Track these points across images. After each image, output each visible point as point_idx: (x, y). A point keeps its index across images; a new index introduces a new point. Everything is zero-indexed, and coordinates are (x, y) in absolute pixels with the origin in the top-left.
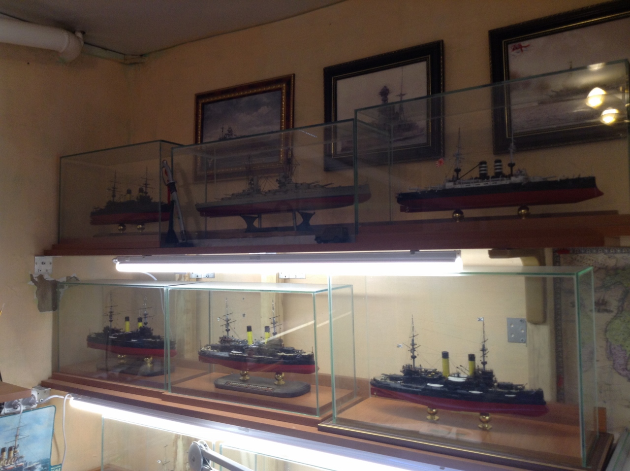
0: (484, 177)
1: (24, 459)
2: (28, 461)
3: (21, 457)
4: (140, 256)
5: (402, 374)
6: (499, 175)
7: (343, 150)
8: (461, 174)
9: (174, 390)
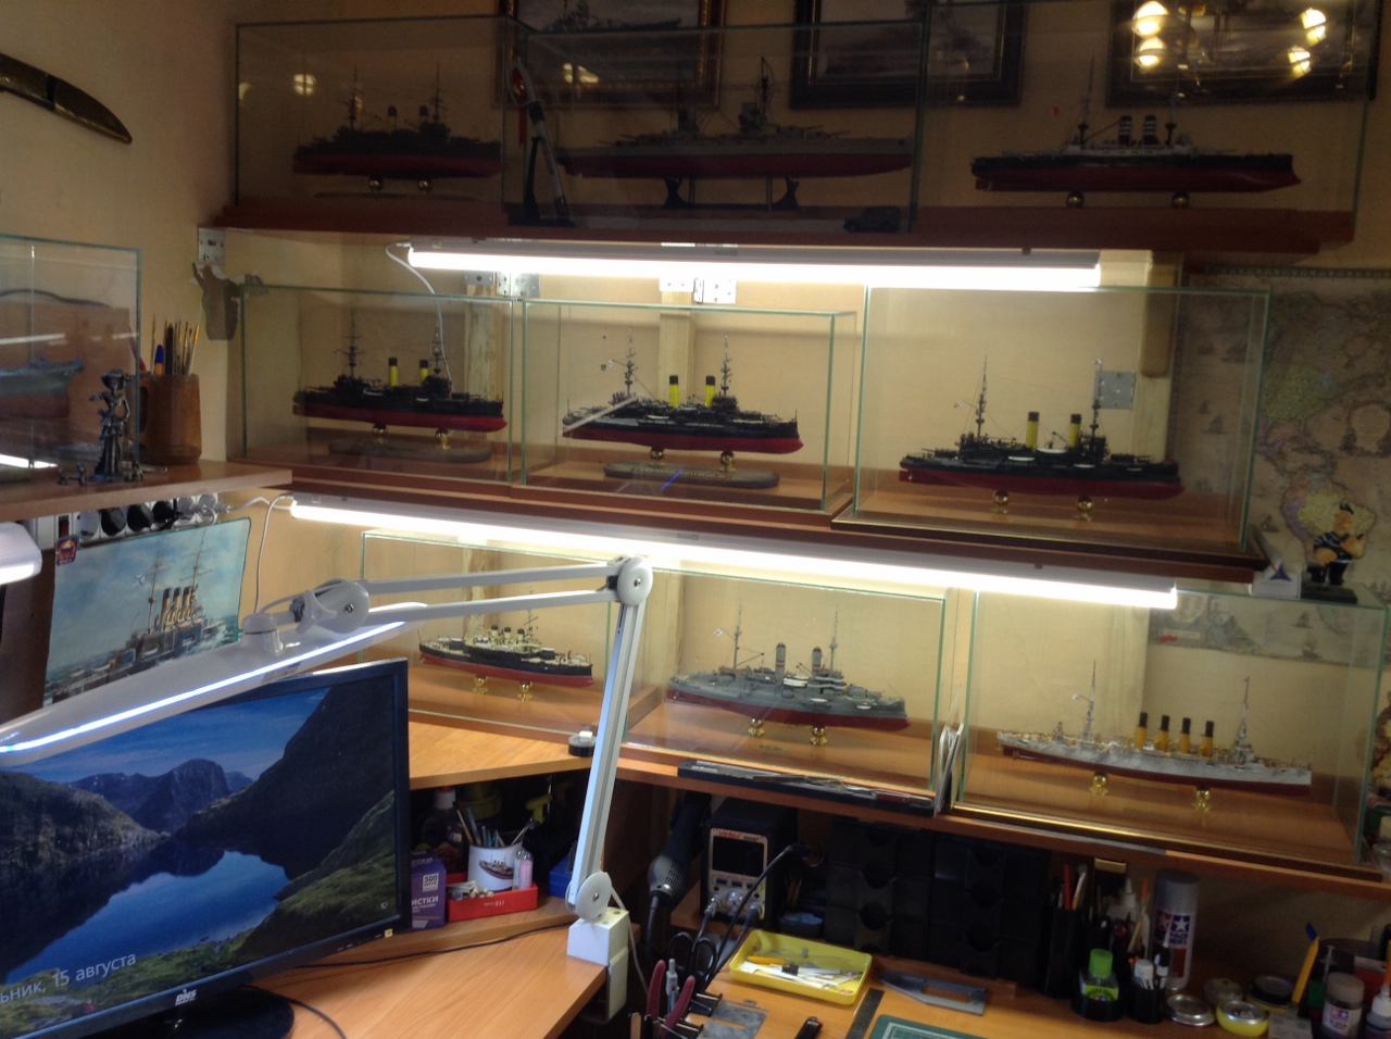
0: (1125, 140)
1: (204, 612)
2: (208, 617)
3: (200, 609)
4: (469, 240)
5: (957, 449)
6: (1150, 140)
7: (829, 70)
8: (1088, 133)
9: (532, 481)
